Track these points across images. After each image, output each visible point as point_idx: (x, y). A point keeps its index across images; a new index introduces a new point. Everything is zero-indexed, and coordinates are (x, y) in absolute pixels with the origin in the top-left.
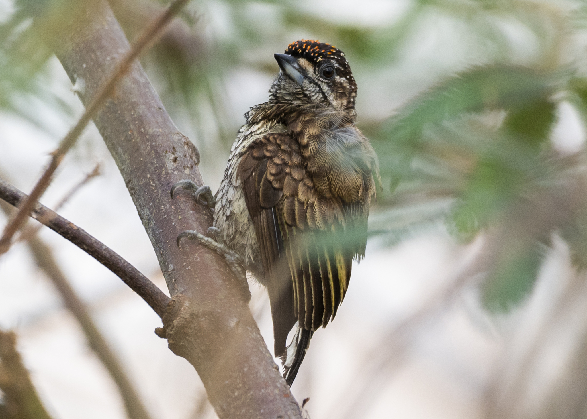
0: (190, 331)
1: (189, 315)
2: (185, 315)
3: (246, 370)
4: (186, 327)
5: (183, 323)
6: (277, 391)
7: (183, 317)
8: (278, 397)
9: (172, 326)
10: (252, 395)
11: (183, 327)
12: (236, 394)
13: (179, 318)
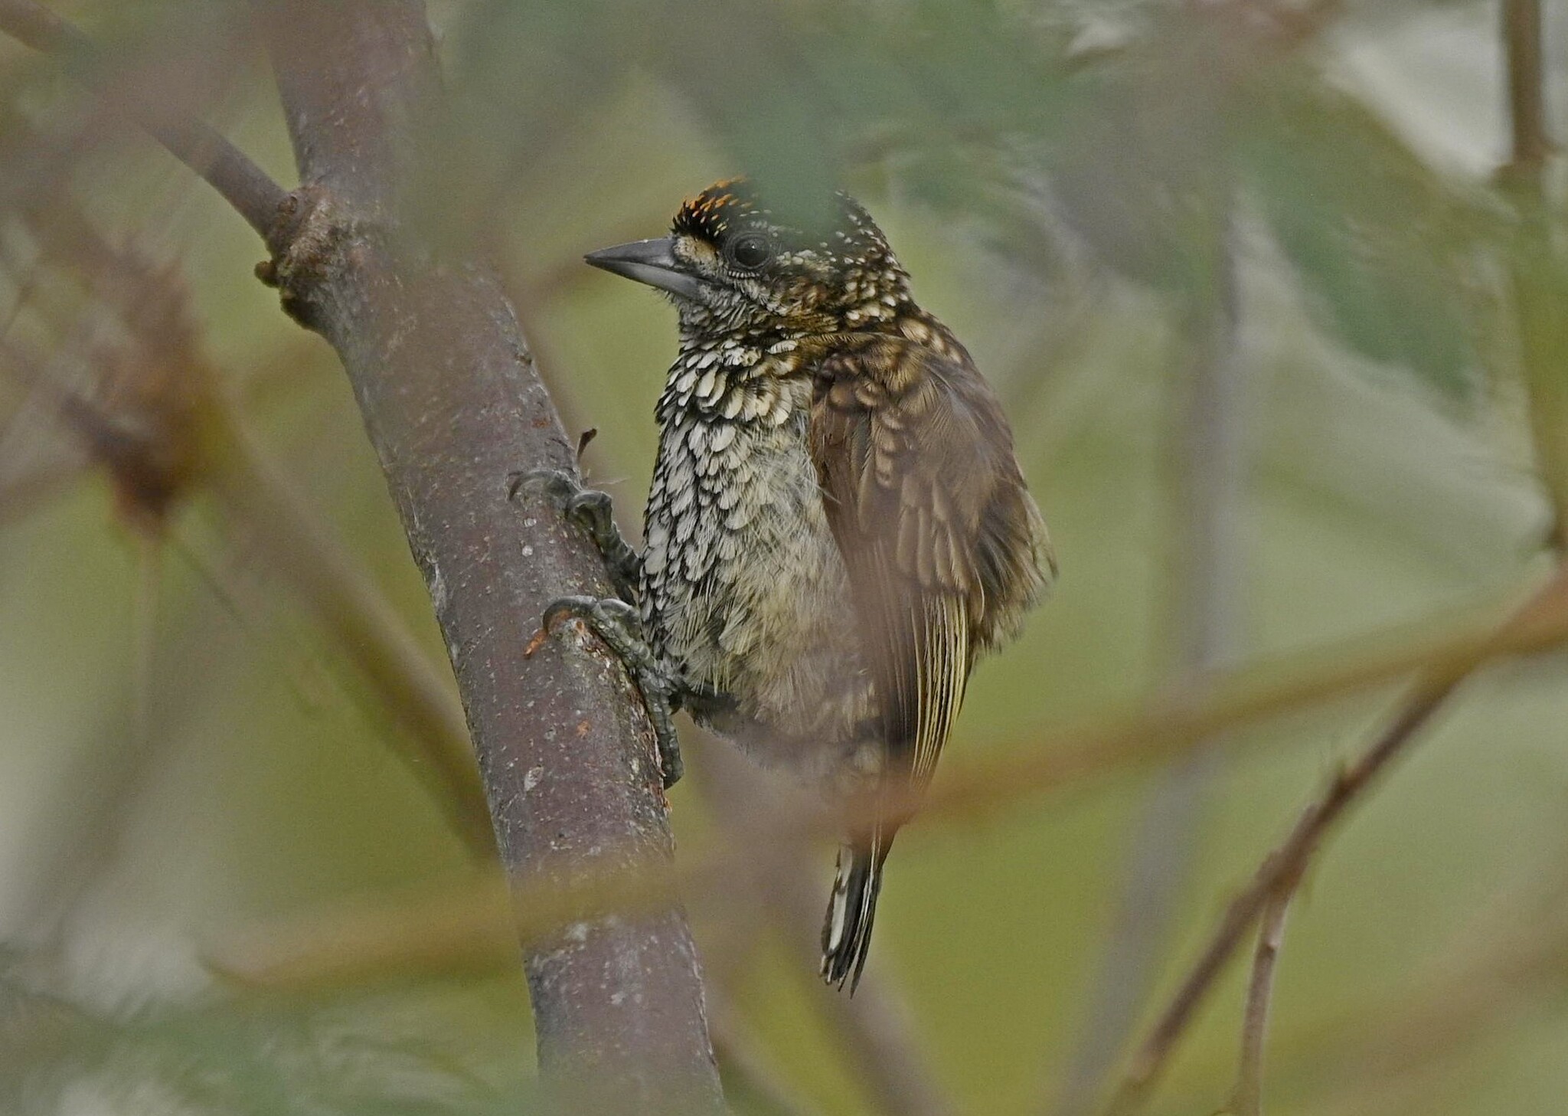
0: (328, 269)
1: (326, 232)
2: (318, 234)
3: (450, 362)
4: (318, 261)
5: (312, 251)
6: (515, 413)
7: (314, 238)
8: (518, 426)
9: (287, 259)
10: (458, 422)
11: (313, 261)
12: (423, 420)
13: (303, 238)
